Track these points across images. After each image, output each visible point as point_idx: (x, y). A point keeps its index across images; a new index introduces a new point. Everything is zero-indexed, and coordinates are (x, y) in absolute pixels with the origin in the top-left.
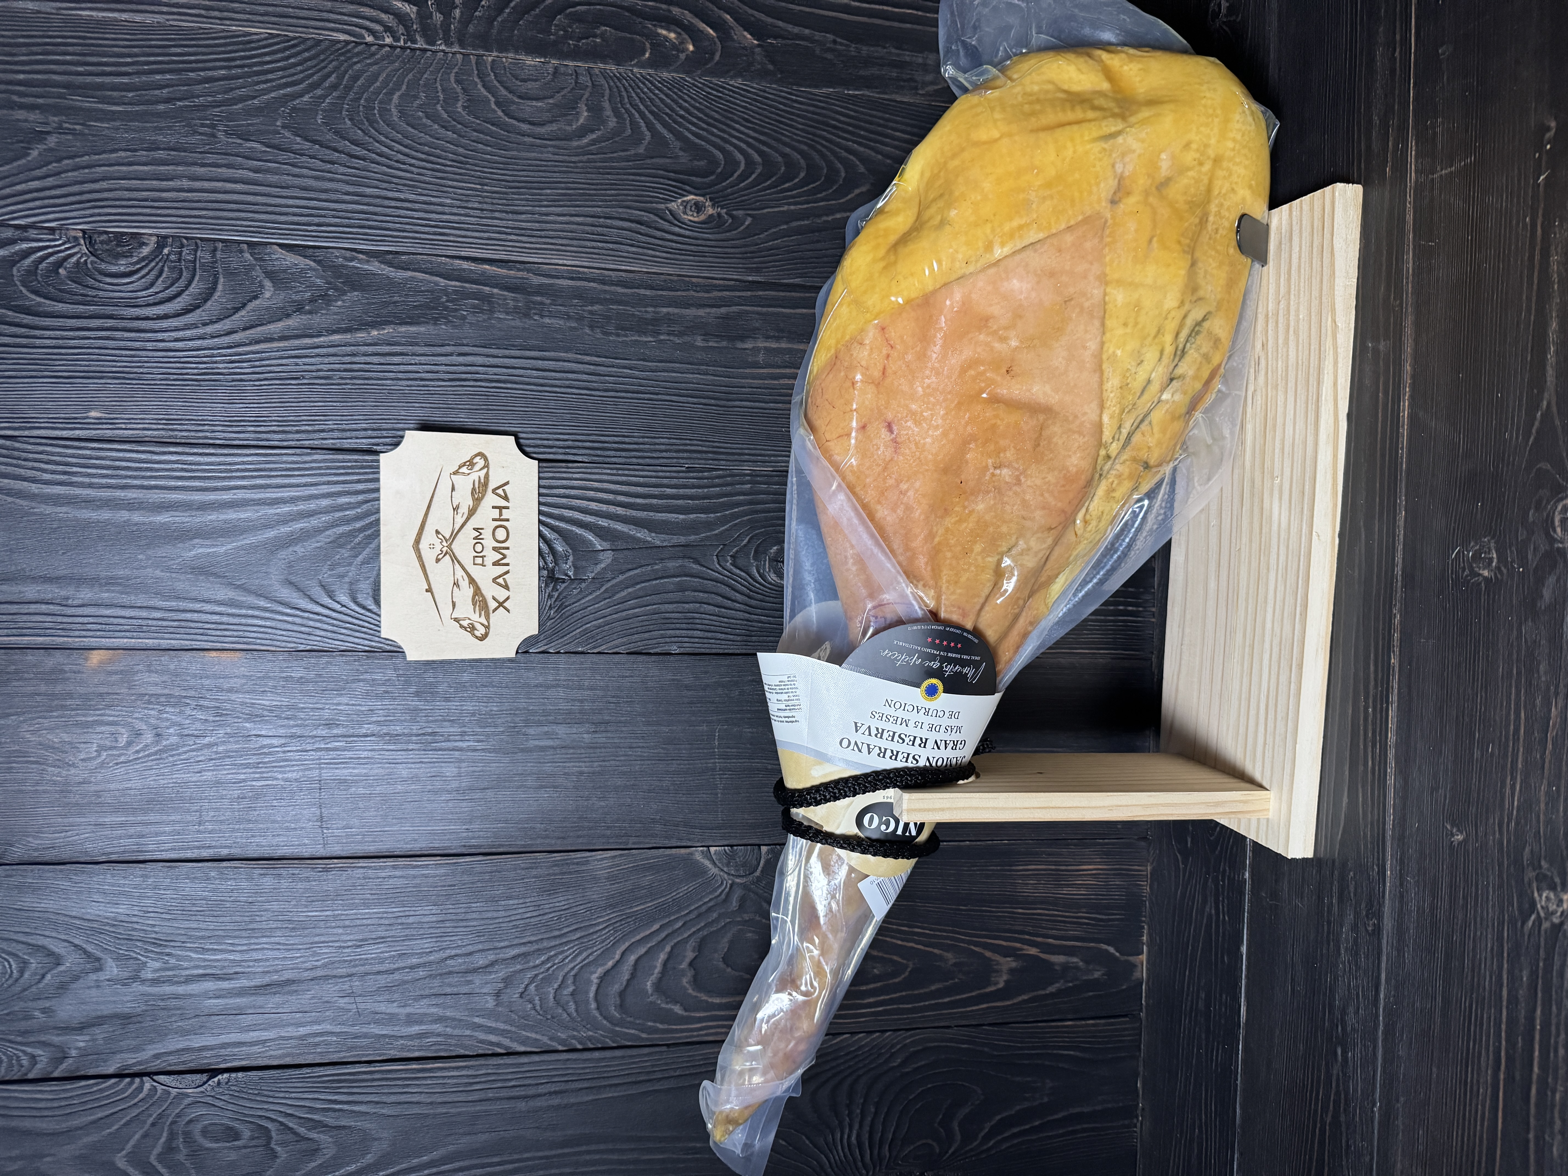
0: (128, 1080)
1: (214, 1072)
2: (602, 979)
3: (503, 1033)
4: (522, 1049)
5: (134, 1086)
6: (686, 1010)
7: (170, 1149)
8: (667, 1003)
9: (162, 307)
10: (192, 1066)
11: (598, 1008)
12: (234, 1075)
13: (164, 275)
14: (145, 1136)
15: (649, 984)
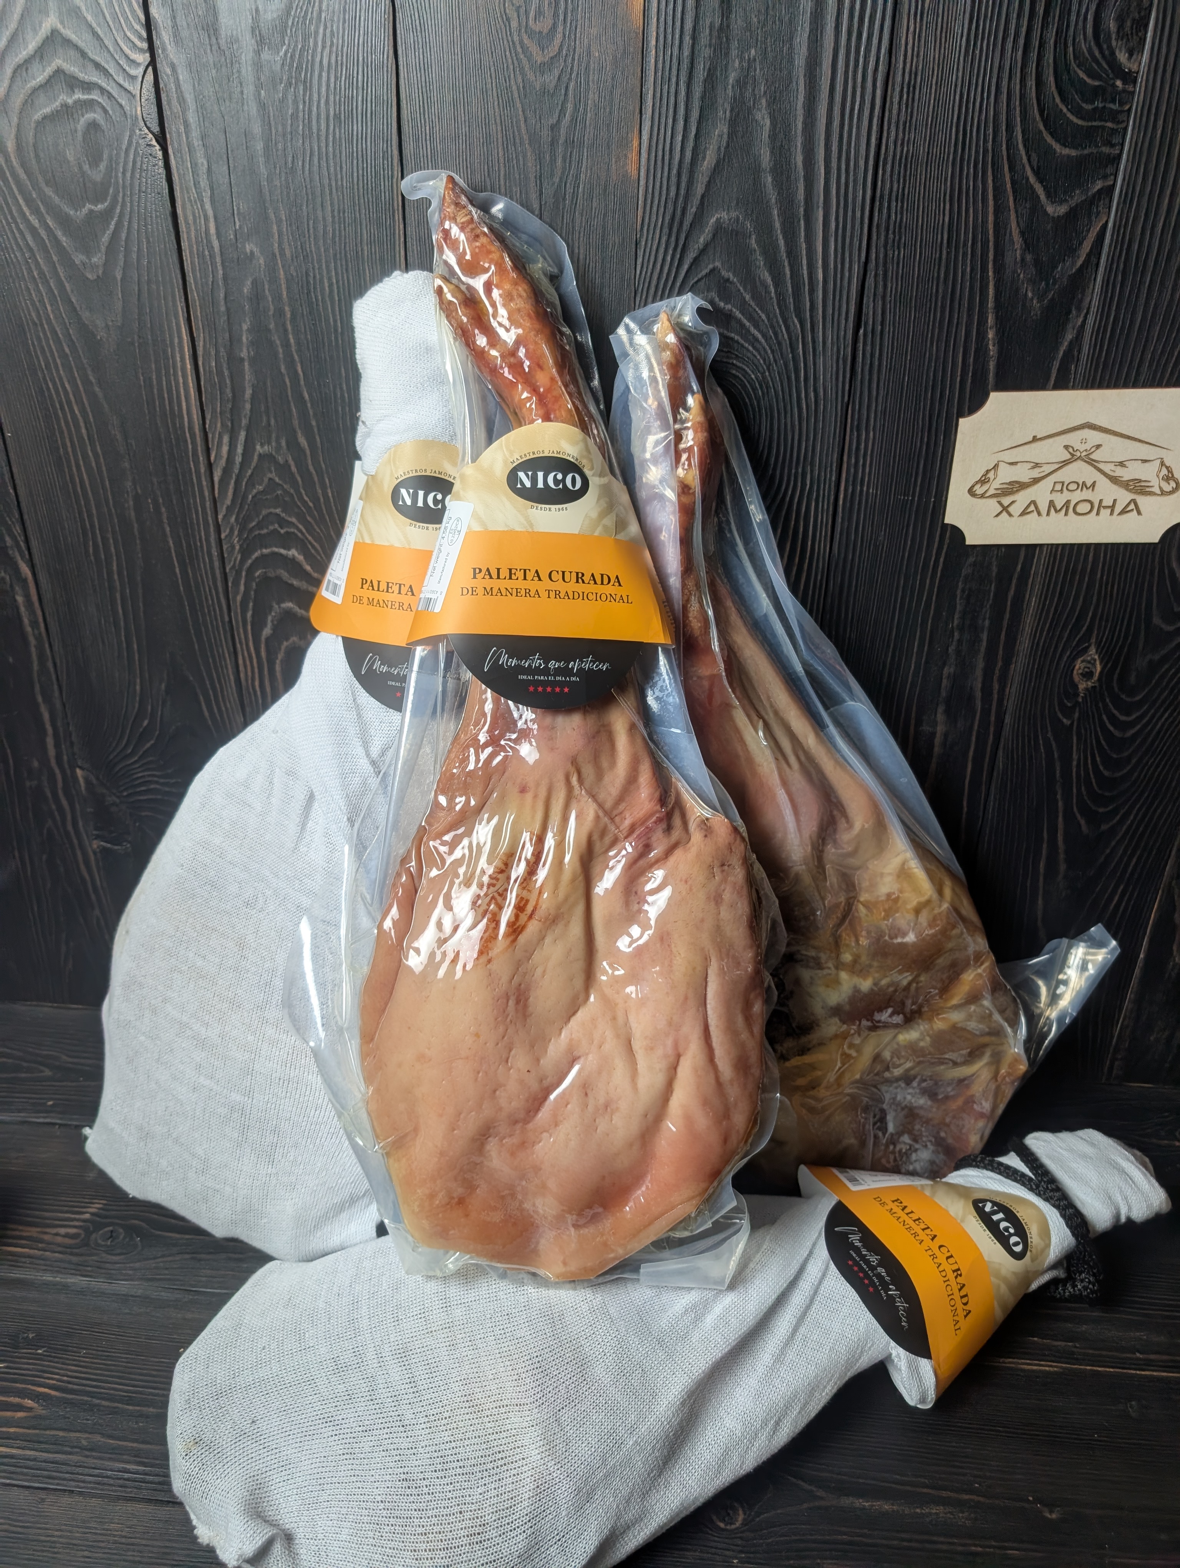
0: (144, 35)
1: (162, 139)
2: (293, 560)
3: (230, 460)
4: (216, 479)
5: (138, 43)
6: (267, 639)
7: (73, 83)
8: (272, 621)
9: (1052, 79)
10: (167, 112)
11: (263, 556)
12: (161, 163)
13: (1089, 81)
14: (83, 54)
15: (289, 605)
